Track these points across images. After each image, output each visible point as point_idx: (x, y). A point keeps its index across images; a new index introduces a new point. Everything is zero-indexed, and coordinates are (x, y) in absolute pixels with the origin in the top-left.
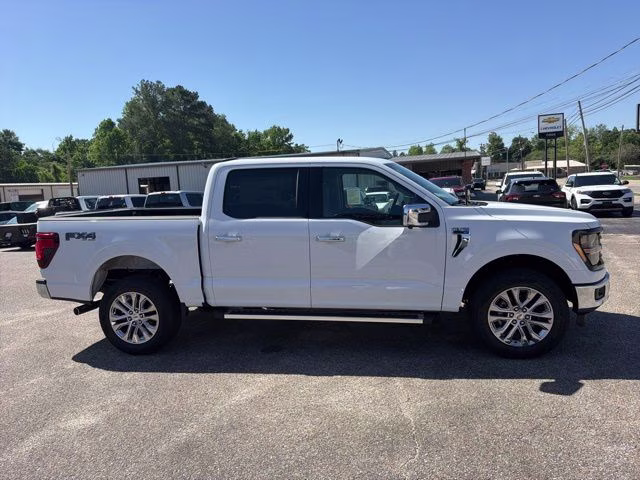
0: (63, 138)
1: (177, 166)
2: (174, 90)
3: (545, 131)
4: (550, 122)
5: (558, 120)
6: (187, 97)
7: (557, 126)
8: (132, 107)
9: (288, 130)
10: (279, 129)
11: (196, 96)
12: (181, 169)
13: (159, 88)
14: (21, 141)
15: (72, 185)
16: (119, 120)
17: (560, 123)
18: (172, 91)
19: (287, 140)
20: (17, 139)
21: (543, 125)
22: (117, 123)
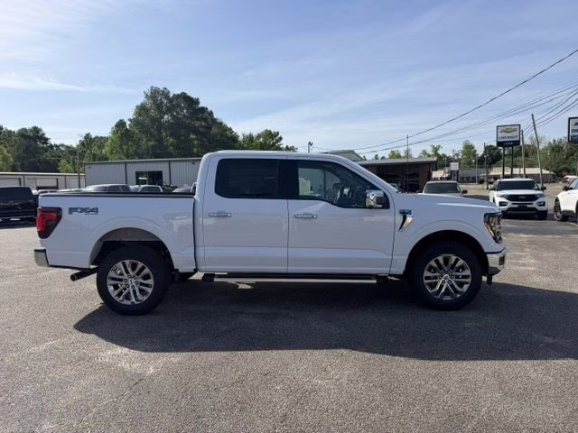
0: (84, 135)
1: (169, 162)
2: (179, 96)
3: (502, 140)
4: (507, 132)
5: (515, 130)
6: (191, 102)
7: (513, 136)
8: (142, 109)
9: (278, 133)
10: (270, 132)
11: (197, 102)
12: (172, 164)
13: (165, 93)
14: (47, 136)
15: (79, 176)
16: (130, 120)
17: (516, 133)
18: (177, 97)
19: (277, 141)
20: (43, 134)
21: (501, 135)
22: (128, 123)
